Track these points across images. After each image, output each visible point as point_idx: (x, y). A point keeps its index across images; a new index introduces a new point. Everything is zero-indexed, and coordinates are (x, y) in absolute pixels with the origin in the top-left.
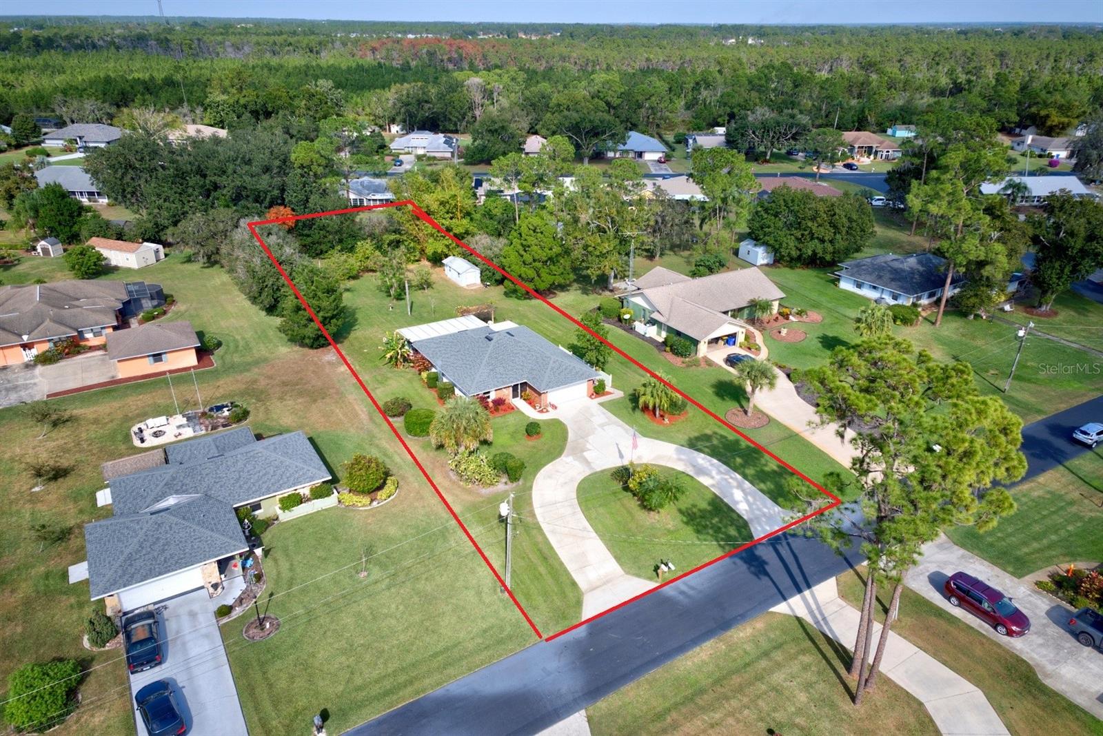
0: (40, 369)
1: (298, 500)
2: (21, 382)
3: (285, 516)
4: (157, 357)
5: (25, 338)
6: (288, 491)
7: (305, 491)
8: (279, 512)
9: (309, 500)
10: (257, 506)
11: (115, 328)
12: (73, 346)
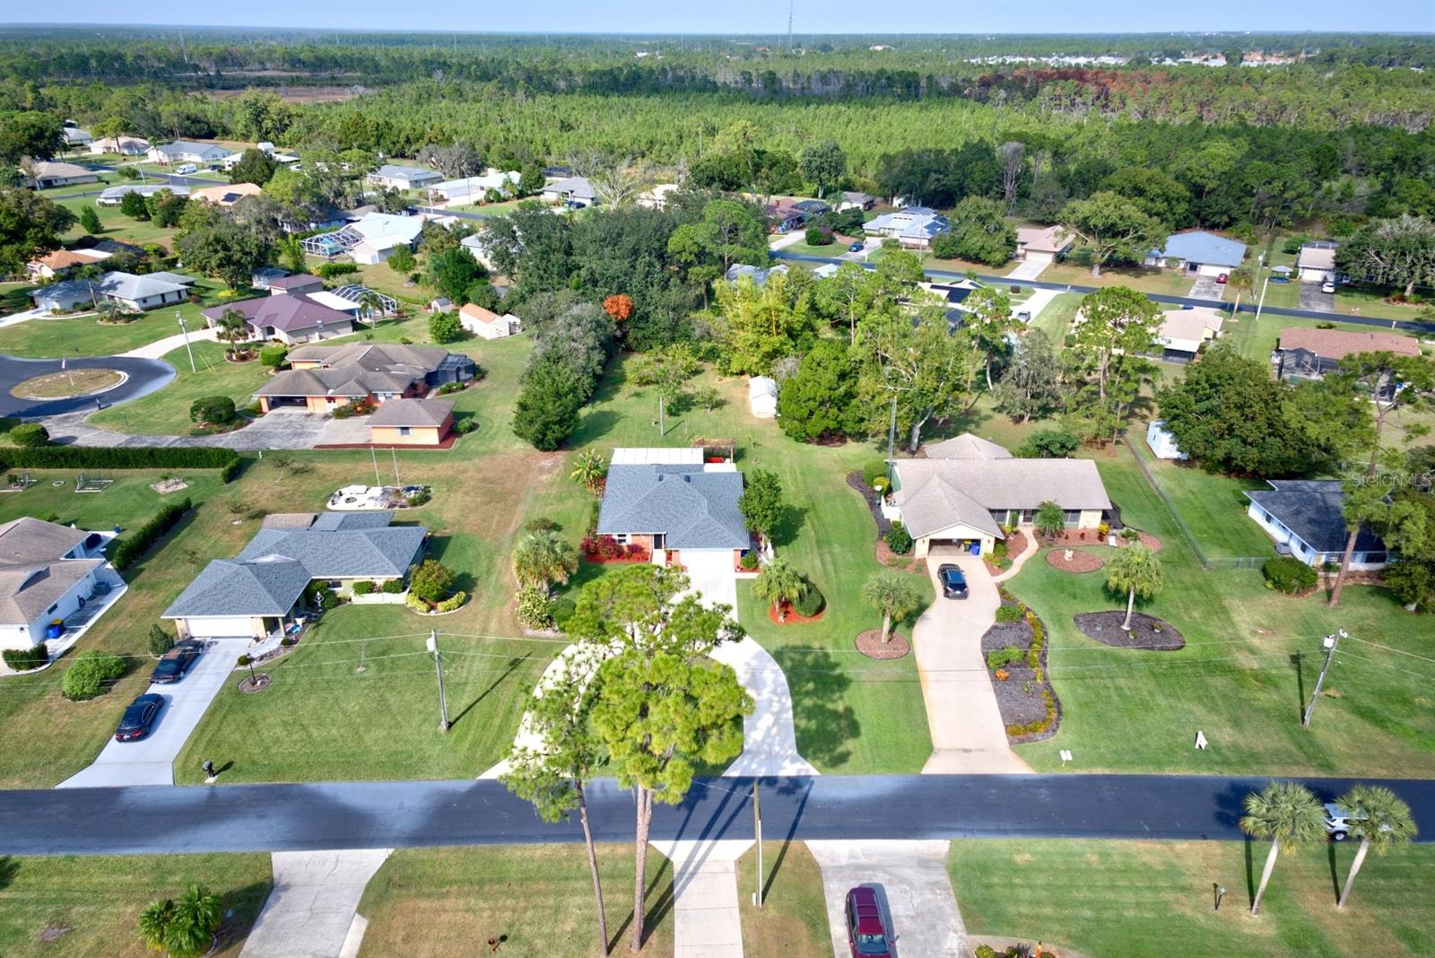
0: (332, 421)
1: (370, 588)
2: (310, 430)
3: (358, 600)
4: (405, 429)
5: (331, 391)
6: (366, 578)
7: (380, 581)
8: (352, 594)
9: (379, 591)
10: (338, 584)
11: (403, 396)
12: (365, 406)
